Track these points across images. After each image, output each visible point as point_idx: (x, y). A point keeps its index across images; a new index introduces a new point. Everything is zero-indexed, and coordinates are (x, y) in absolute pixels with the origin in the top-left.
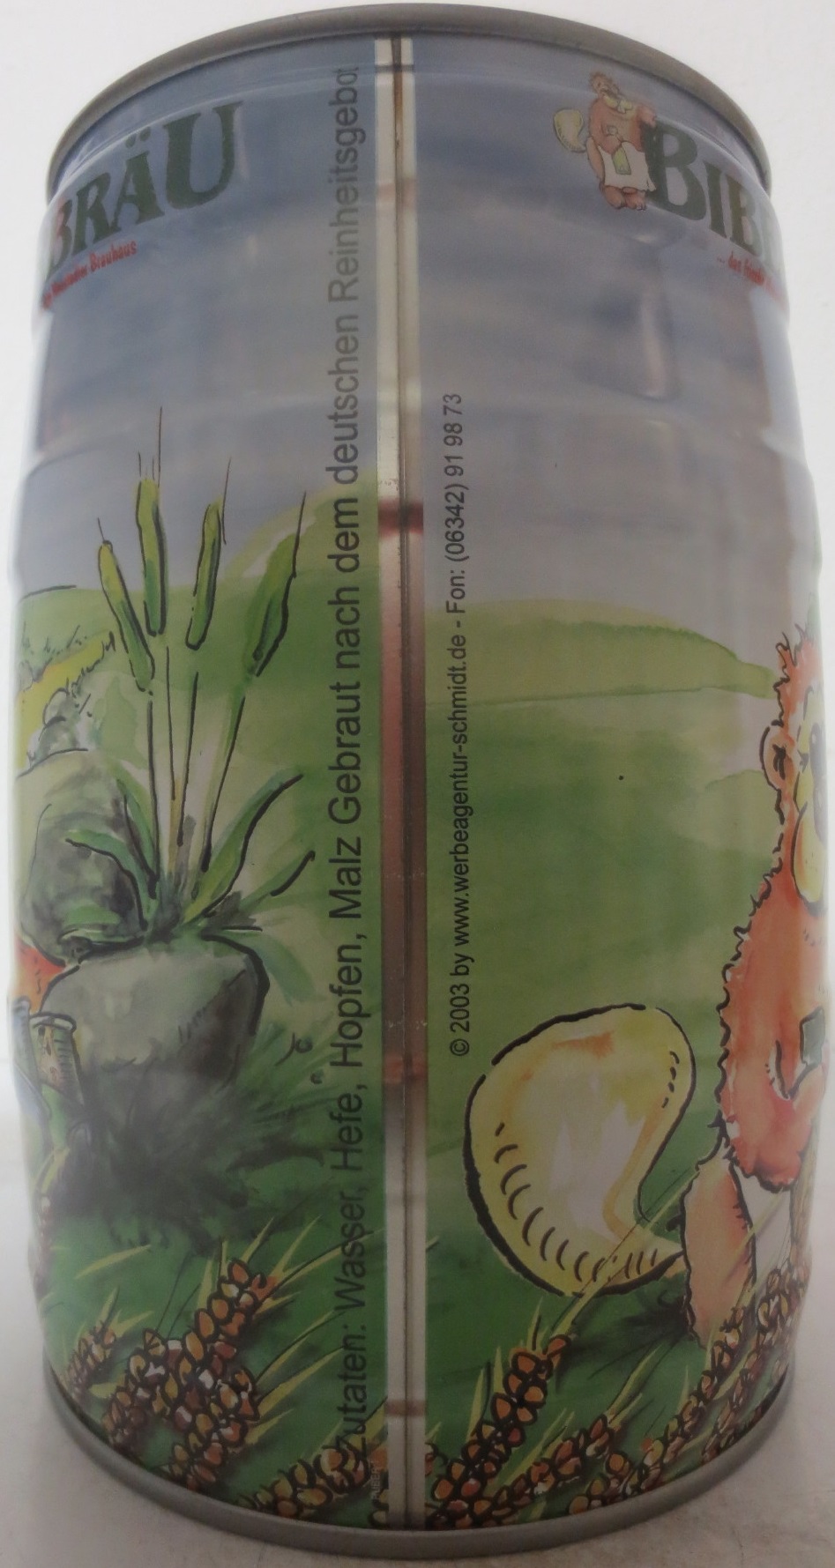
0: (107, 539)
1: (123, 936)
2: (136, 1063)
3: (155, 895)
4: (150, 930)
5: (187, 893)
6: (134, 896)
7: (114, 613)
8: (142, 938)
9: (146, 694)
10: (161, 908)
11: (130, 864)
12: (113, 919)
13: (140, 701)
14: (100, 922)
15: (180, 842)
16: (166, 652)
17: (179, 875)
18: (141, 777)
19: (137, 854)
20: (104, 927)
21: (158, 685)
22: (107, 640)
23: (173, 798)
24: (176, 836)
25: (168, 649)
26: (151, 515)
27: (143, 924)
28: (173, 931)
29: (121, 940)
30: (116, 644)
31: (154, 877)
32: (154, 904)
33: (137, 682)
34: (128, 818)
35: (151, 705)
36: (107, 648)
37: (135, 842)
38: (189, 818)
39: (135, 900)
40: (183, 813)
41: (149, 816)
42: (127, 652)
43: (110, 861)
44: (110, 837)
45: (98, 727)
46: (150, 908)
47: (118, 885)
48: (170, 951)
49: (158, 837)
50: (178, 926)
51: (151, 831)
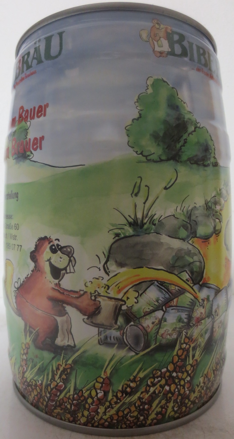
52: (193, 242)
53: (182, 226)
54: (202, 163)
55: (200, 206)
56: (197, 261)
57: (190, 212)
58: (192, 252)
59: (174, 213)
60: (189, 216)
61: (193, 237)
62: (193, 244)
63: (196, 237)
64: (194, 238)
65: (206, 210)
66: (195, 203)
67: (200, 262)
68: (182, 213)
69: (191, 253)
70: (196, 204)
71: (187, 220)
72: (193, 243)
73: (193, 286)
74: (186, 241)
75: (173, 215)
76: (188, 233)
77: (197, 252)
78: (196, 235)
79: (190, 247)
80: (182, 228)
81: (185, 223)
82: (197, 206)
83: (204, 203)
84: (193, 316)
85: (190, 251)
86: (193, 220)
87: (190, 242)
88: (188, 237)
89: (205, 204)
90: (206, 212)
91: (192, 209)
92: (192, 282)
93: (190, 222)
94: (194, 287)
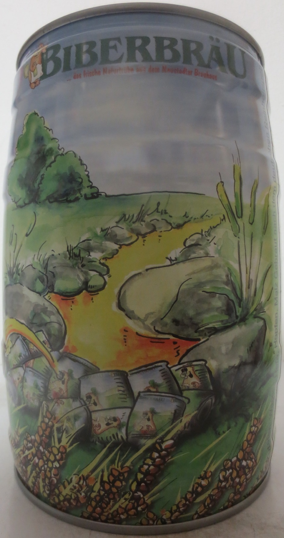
0: (222, 181)
1: (230, 323)
2: (235, 366)
3: (241, 306)
4: (239, 319)
5: (250, 304)
6: (234, 308)
7: (225, 208)
8: (236, 322)
9: (237, 238)
10: (243, 311)
11: (232, 297)
12: (226, 318)
13: (235, 240)
14: (221, 320)
15: (249, 288)
16: (243, 224)
17: (248, 298)
18: (236, 266)
19: (235, 293)
20: (222, 321)
21: (241, 235)
22: (222, 218)
23: (247, 273)
24: (248, 286)
25: (244, 223)
26: (239, 177)
27: (237, 317)
28: (246, 317)
29: (229, 324)
30: (226, 220)
31: (240, 300)
32: (240, 309)
33: (234, 233)
34: (232, 281)
35: (239, 242)
36: (222, 220)
37: (234, 289)
38: (251, 279)
39: (234, 310)
40: (249, 278)
41: (239, 280)
42: (230, 222)
43: (225, 297)
44: (225, 288)
45: (219, 248)
46: (239, 311)
47: (228, 305)
48: (245, 324)
49: (242, 287)
50: (248, 315)
51: (240, 285)
52: (50, 297)
53: (39, 278)
54: (65, 198)
55: (59, 254)
56: (55, 321)
57: (47, 261)
58: (49, 309)
59: (32, 263)
60: (46, 266)
61: (49, 292)
62: (50, 301)
63: (52, 291)
64: (51, 294)
65: (69, 259)
66: (52, 250)
67: (59, 324)
68: (39, 262)
69: (47, 311)
70: (54, 252)
71: (43, 271)
72: (49, 299)
73: (51, 351)
74: (42, 296)
75: (31, 264)
76: (44, 286)
77: (55, 311)
78: (53, 289)
79: (47, 304)
80: (38, 280)
81: (41, 274)
82: (56, 254)
83: (66, 250)
84: (49, 387)
85: (47, 308)
86: (49, 271)
87: (47, 297)
88: (44, 290)
89: (68, 250)
90: (68, 262)
91: (49, 258)
92: (49, 346)
93: (46, 273)
94: (52, 353)
